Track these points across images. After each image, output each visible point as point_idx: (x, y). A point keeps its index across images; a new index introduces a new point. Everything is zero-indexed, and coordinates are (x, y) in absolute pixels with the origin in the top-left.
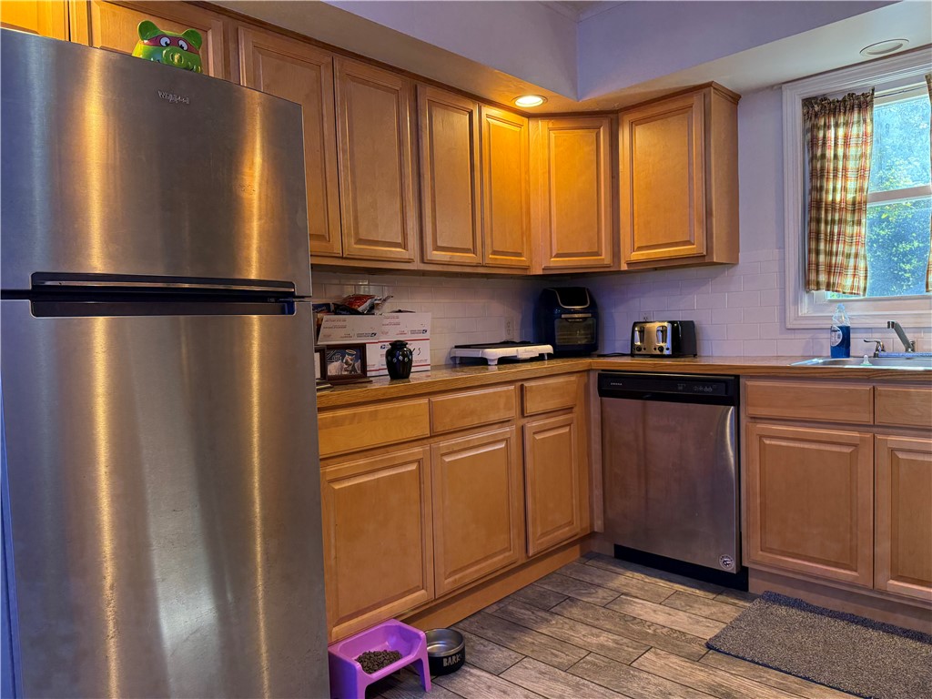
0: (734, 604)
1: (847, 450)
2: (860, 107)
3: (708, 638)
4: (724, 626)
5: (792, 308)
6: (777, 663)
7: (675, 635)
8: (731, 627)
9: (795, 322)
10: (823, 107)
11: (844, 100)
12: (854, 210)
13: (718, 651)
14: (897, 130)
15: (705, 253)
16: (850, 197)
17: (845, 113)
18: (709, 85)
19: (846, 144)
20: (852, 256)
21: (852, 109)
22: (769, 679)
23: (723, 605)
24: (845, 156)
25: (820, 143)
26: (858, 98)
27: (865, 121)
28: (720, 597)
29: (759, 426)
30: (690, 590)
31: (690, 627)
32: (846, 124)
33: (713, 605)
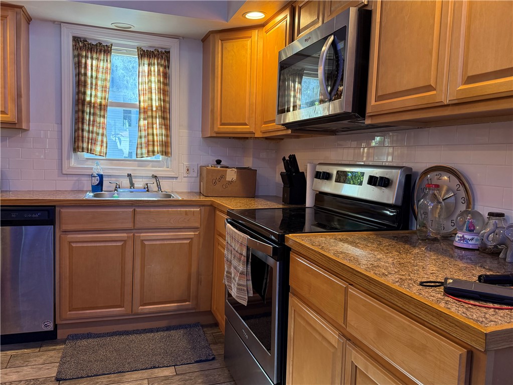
0: (54, 350)
1: (119, 244)
2: (104, 52)
3: (55, 375)
4: (58, 364)
5: (66, 161)
6: (101, 372)
7: (32, 383)
8: (62, 363)
9: (68, 170)
10: (85, 45)
11: (96, 45)
12: (101, 109)
13: (65, 380)
14: (121, 70)
15: (16, 122)
16: (99, 101)
17: (96, 53)
18: (21, 7)
19: (97, 71)
20: (100, 135)
21: (101, 51)
22: (102, 382)
23: (47, 353)
24: (96, 78)
25: (83, 66)
26: (104, 46)
27: (107, 61)
28: (42, 349)
29: (69, 236)
30: (20, 352)
31: (38, 374)
32: (98, 59)
33: (42, 355)
